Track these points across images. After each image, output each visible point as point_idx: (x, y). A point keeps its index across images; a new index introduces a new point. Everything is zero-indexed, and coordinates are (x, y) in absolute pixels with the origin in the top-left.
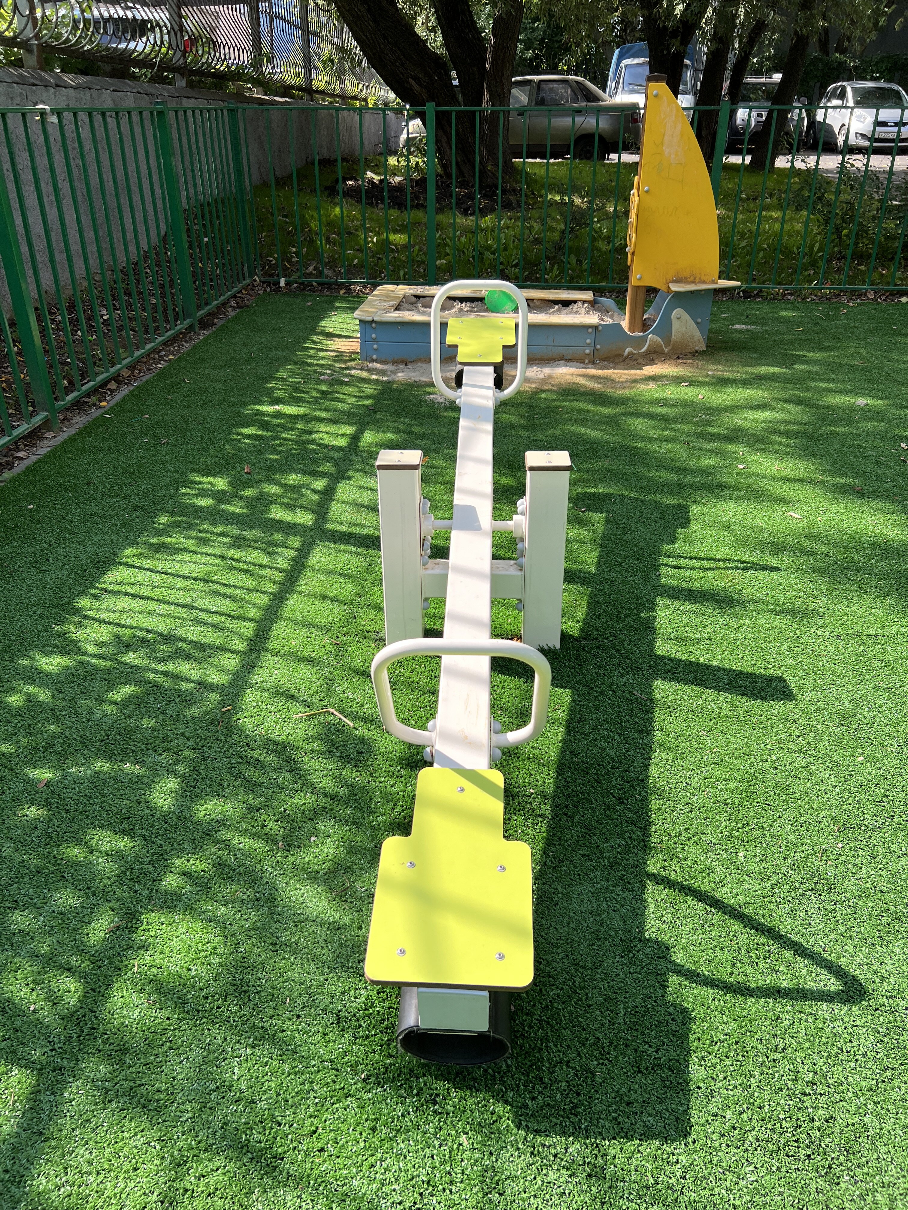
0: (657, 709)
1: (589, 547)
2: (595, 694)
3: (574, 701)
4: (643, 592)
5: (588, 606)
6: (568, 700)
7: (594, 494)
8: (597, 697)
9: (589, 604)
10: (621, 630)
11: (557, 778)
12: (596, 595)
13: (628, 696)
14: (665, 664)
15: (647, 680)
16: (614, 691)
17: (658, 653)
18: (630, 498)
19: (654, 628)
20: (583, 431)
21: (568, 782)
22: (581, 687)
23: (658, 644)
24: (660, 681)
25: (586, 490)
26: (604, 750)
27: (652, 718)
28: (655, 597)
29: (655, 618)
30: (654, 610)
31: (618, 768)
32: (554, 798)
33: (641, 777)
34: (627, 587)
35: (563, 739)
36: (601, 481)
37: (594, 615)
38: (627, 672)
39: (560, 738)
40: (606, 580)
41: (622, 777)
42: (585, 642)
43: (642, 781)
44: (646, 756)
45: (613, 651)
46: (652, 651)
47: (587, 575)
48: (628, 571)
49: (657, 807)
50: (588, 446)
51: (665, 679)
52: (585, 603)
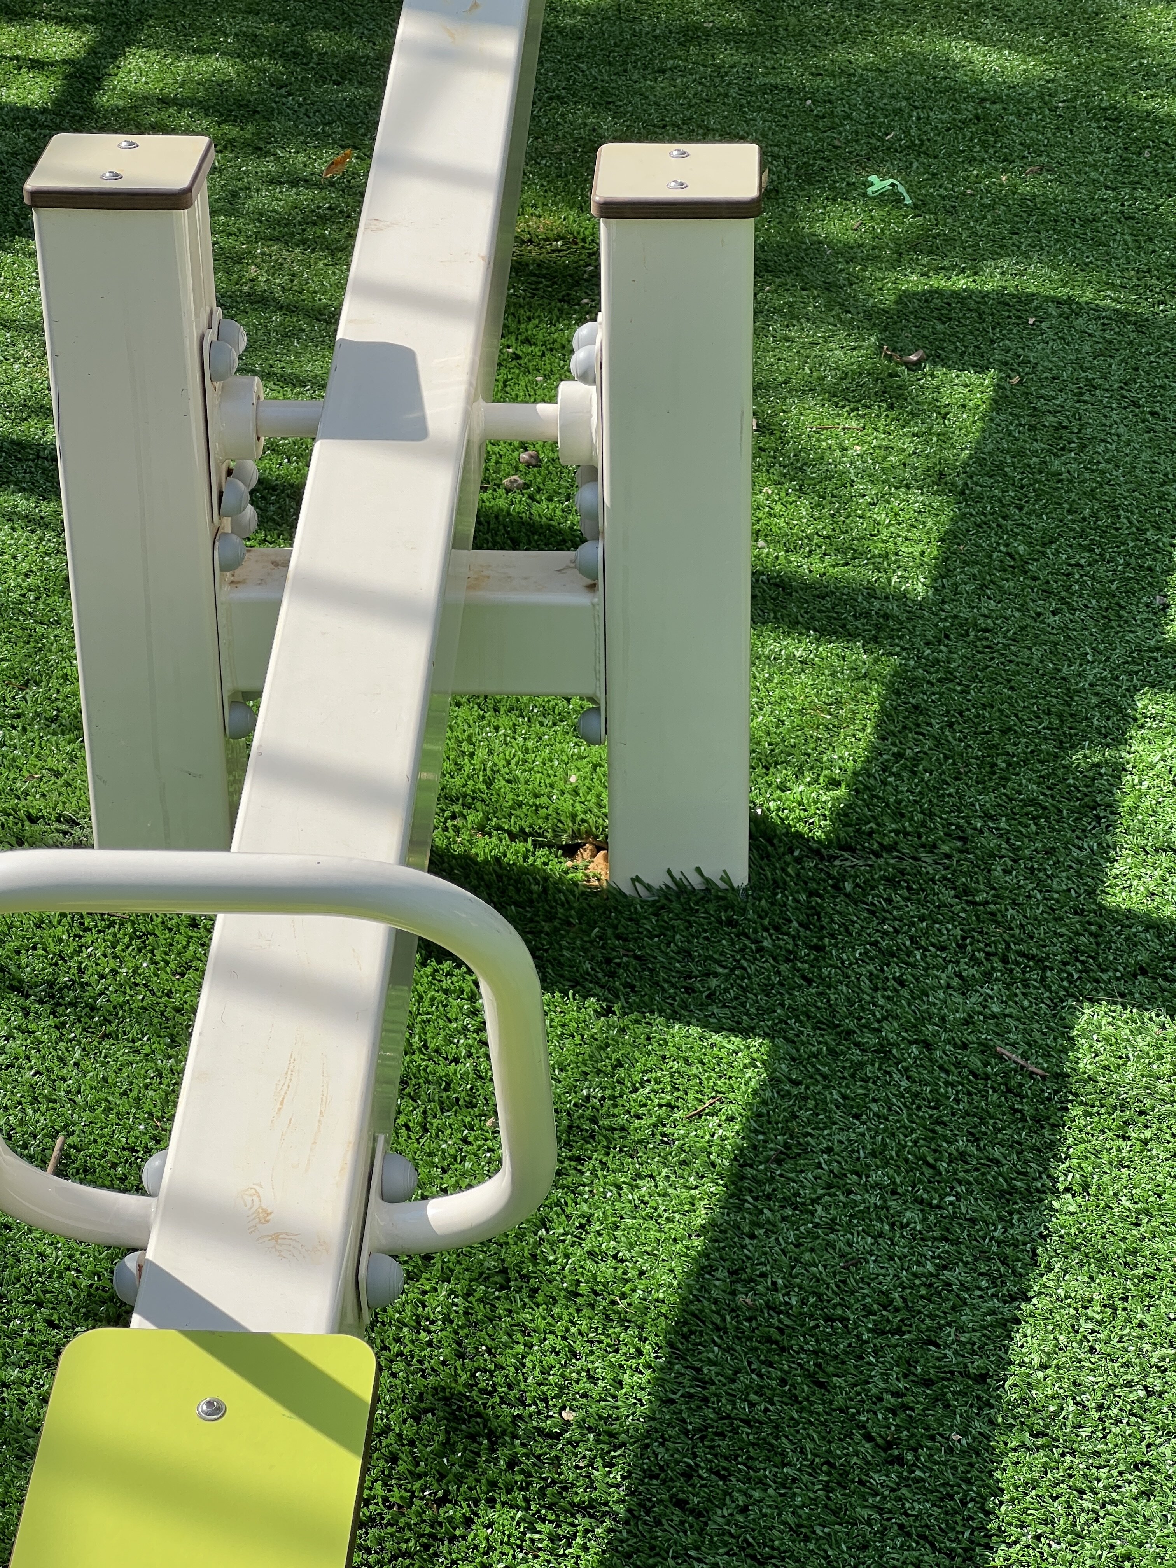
0: (1076, 1111)
1: (919, 499)
2: (856, 1055)
3: (774, 1081)
4: (1092, 673)
5: (880, 724)
6: (754, 1077)
7: (961, 298)
8: (861, 1065)
9: (885, 716)
10: (987, 816)
11: (668, 1367)
12: (914, 683)
13: (975, 1062)
14: (1132, 943)
15: (1056, 1004)
16: (928, 1046)
17: (1111, 902)
18: (1095, 312)
19: (1112, 808)
20: (956, 55)
21: (705, 1383)
22: (808, 1030)
23: (1118, 868)
24: (1101, 1009)
25: (938, 282)
26: (857, 1263)
27: (1052, 1146)
28: (1133, 691)
29: (1118, 769)
30: (1121, 741)
31: (899, 1331)
32: (644, 1444)
33: (976, 1365)
34: (1037, 653)
35: (713, 1224)
36: (999, 249)
37: (899, 756)
38: (988, 977)
39: (701, 1217)
40: (962, 627)
41: (910, 1363)
42: (847, 861)
43: (982, 1378)
44: (1010, 1287)
45: (947, 895)
46: (1091, 893)
47: (893, 607)
48: (1048, 593)
49: (1026, 1475)
50: (968, 109)
51: (1124, 998)
52: (869, 710)
